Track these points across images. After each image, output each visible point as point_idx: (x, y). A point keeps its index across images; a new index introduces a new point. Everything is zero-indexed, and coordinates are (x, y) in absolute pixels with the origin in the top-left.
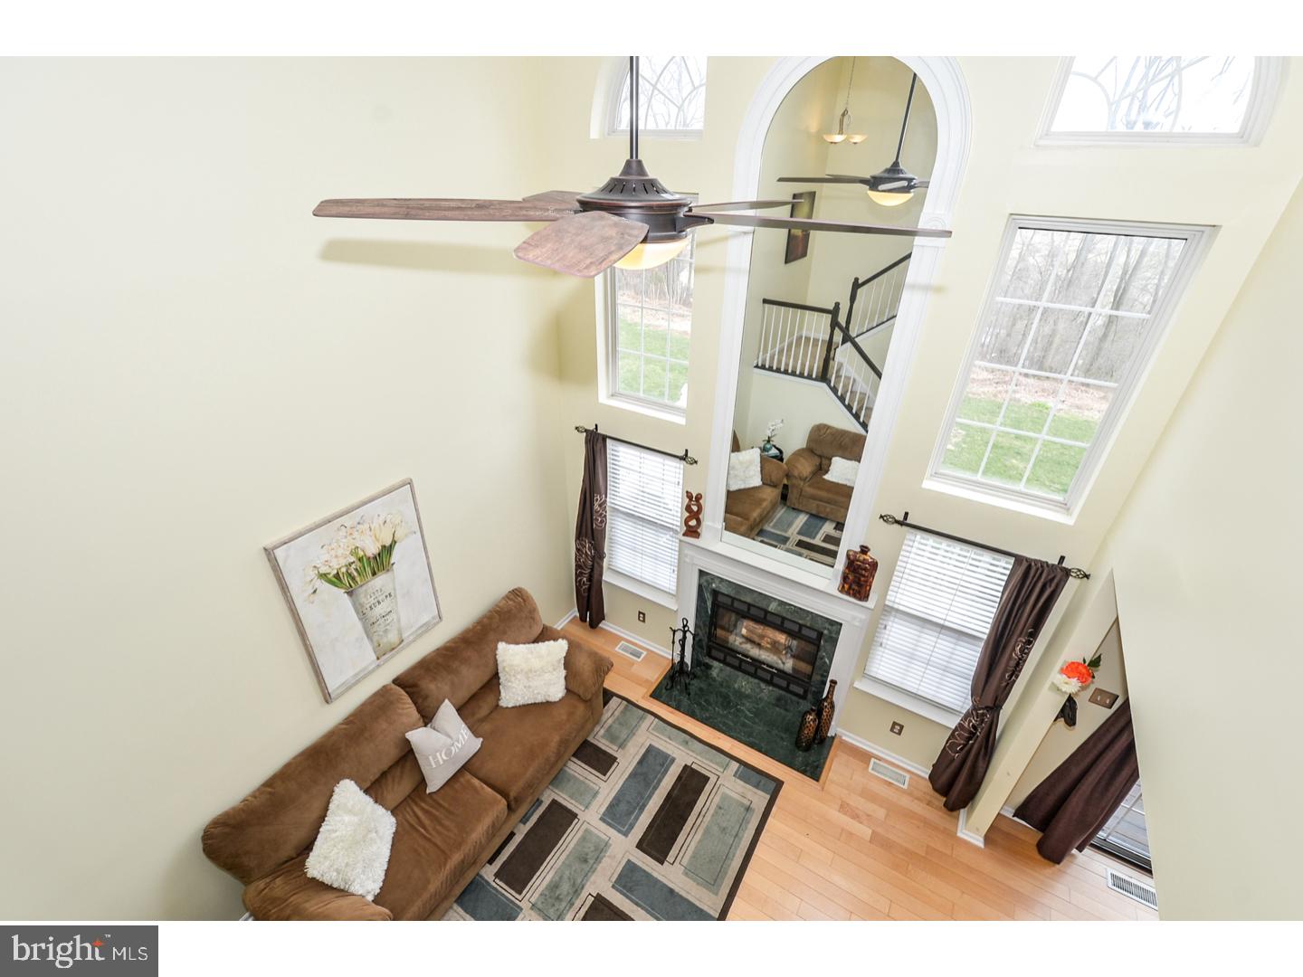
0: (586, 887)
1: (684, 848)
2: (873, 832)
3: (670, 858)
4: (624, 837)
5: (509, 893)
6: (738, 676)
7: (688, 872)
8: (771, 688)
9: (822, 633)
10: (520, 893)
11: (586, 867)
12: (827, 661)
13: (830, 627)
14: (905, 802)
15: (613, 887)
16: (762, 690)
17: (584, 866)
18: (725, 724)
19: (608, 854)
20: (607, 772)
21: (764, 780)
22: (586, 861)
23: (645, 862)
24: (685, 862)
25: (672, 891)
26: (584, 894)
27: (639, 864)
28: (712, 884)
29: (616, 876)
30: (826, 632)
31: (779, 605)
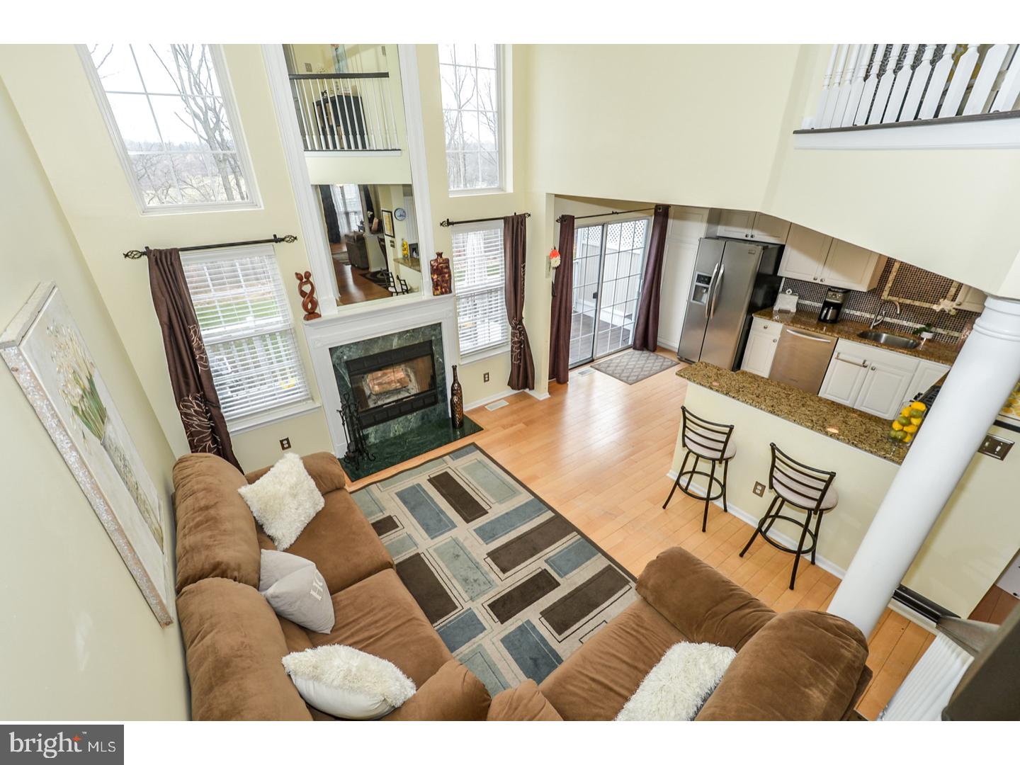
0: (478, 560)
1: (484, 498)
2: (524, 423)
3: (486, 507)
4: (456, 529)
5: (452, 616)
6: (390, 425)
7: (501, 501)
8: (415, 414)
9: (431, 341)
10: (456, 607)
11: (463, 557)
12: (441, 360)
13: (434, 333)
14: (515, 407)
15: (487, 544)
16: (410, 421)
17: (460, 558)
18: (415, 451)
19: (462, 541)
20: (396, 524)
21: (467, 449)
22: (458, 556)
23: (480, 522)
24: (492, 500)
25: (507, 514)
26: (482, 563)
27: (480, 525)
28: (514, 493)
29: (480, 540)
30: (433, 338)
31: (399, 338)
